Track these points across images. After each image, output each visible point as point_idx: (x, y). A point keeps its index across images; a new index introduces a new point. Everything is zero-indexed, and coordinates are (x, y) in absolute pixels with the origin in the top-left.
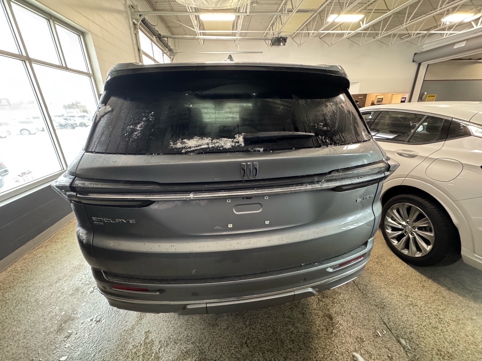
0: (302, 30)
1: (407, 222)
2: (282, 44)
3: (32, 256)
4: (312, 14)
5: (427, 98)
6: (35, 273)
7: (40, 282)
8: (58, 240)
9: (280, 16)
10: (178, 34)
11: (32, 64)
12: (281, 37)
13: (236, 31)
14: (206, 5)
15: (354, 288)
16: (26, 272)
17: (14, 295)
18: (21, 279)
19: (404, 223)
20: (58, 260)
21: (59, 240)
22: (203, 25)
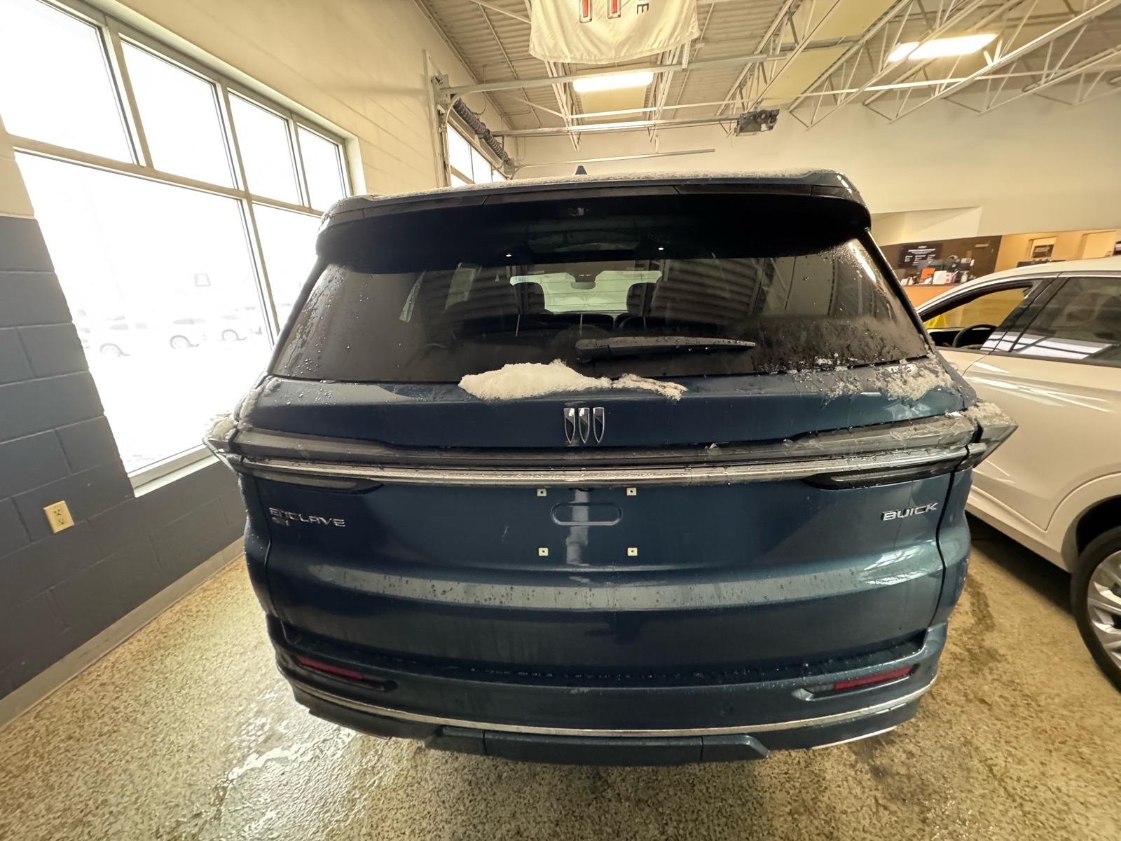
0: (818, 89)
2: (764, 127)
4: (847, 48)
9: (762, 64)
10: (525, 128)
11: (253, 205)
12: (762, 112)
13: (653, 109)
14: (595, 56)
22: (579, 103)
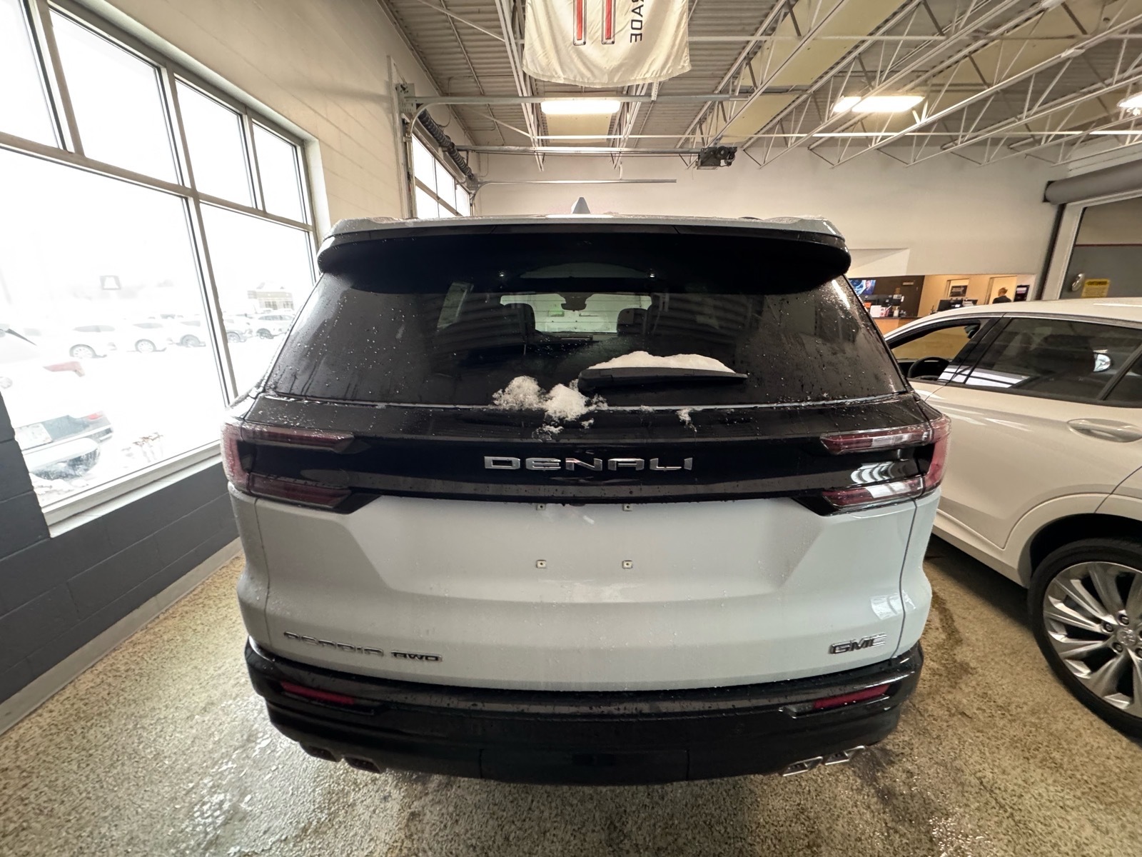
0: (771, 131)
1: (1120, 618)
2: (723, 162)
3: (152, 637)
4: (797, 96)
5: (1087, 286)
6: (156, 681)
7: (167, 707)
8: (208, 602)
9: (721, 103)
10: (488, 144)
11: (201, 205)
12: (722, 148)
13: (618, 137)
14: (588, 79)
15: (983, 800)
16: (138, 678)
17: (109, 737)
18: (126, 695)
19: (1110, 619)
20: (209, 653)
21: (211, 602)
22: (544, 123)
